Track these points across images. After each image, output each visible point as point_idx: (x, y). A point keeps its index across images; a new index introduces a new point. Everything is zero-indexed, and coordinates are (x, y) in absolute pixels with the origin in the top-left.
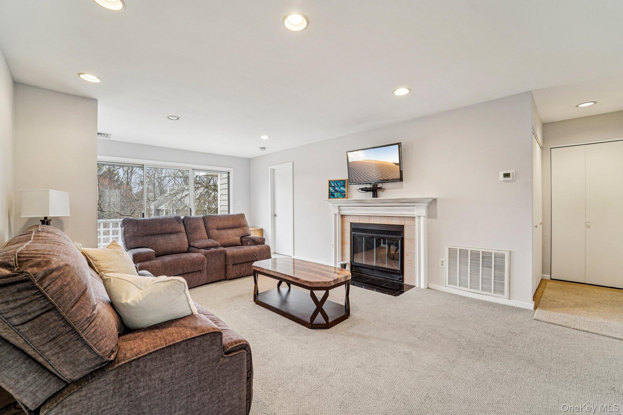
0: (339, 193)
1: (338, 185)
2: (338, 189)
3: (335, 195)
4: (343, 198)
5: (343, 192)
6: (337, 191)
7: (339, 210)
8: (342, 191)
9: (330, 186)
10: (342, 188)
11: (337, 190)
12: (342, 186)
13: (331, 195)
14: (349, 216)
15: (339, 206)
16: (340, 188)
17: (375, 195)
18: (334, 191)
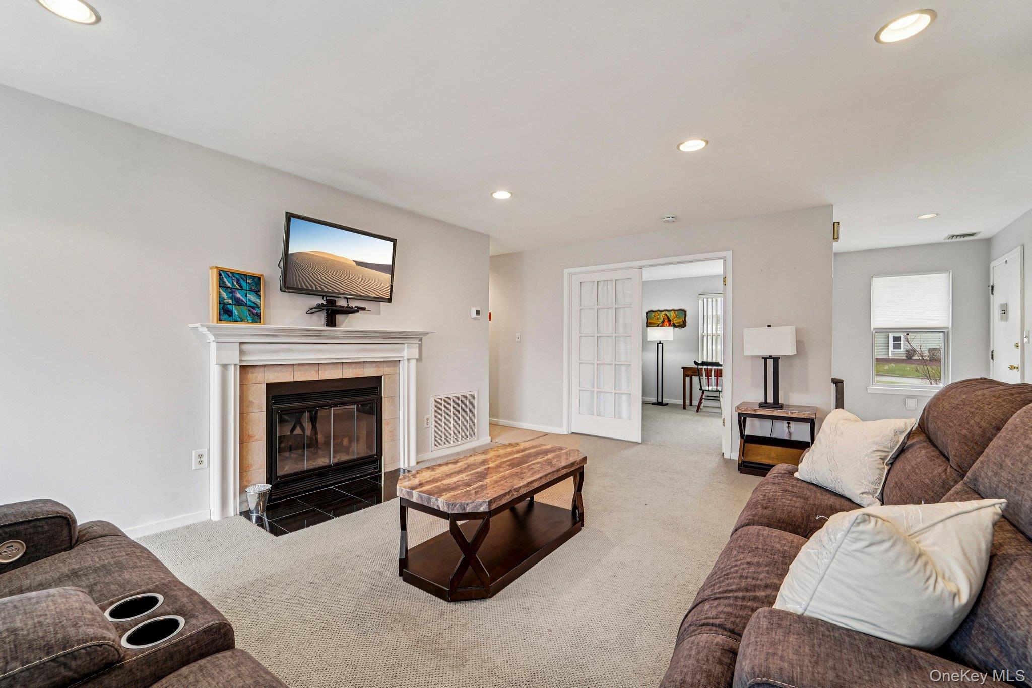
0: (244, 309)
1: (240, 286)
2: (241, 298)
3: (235, 312)
4: (254, 321)
5: (253, 308)
6: (238, 302)
7: (242, 352)
8: (253, 305)
9: (221, 285)
10: (252, 297)
11: (239, 299)
12: (251, 290)
13: (225, 312)
14: (262, 370)
15: (241, 343)
16: (246, 296)
17: (331, 321)
18: (230, 302)
